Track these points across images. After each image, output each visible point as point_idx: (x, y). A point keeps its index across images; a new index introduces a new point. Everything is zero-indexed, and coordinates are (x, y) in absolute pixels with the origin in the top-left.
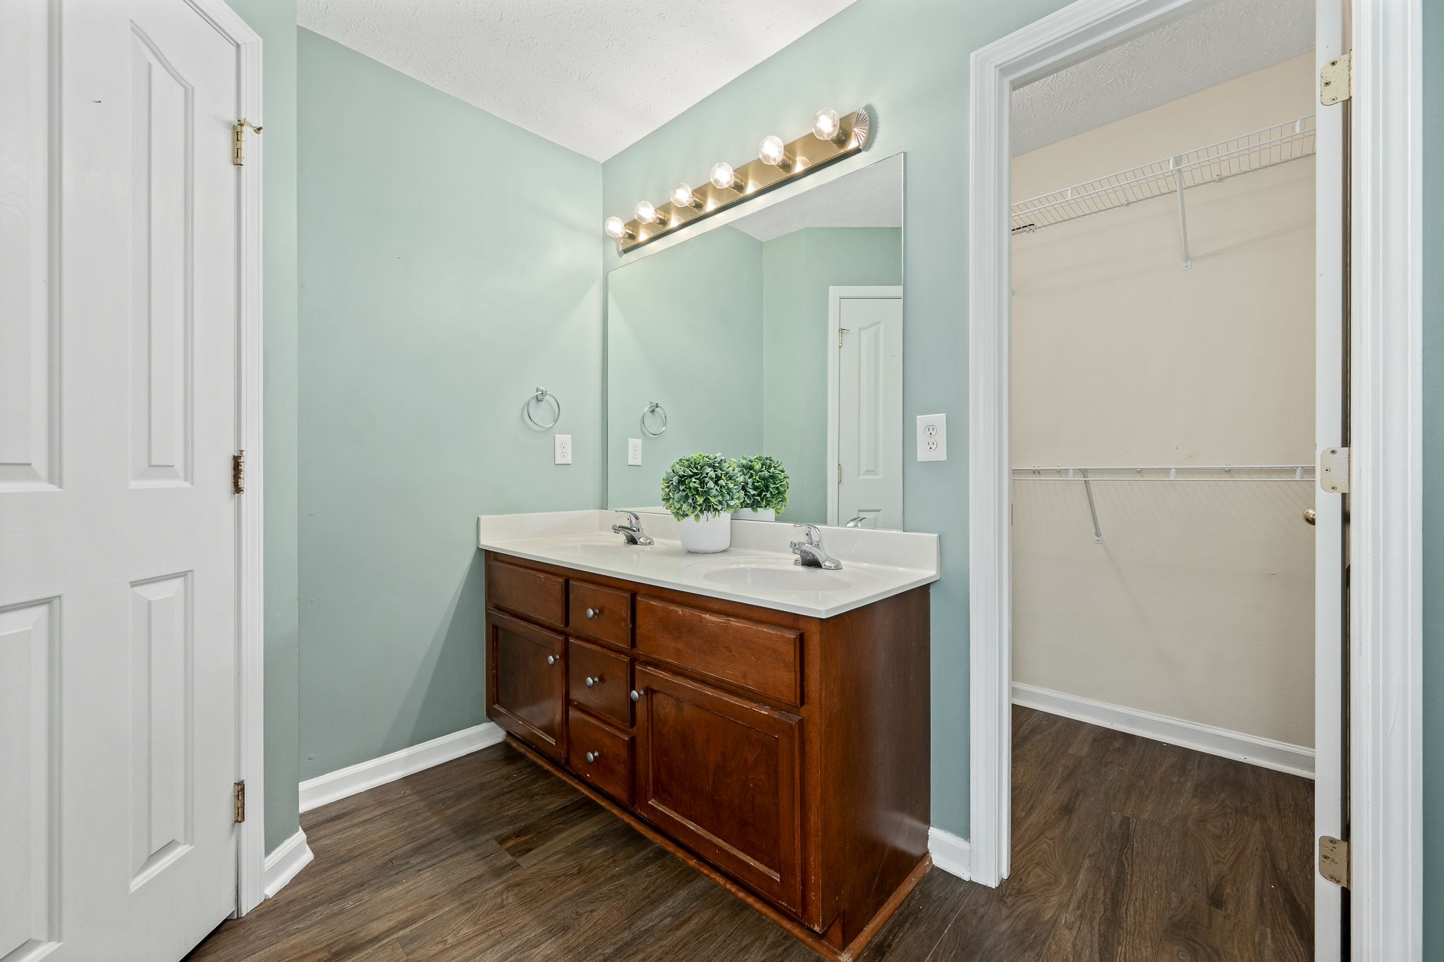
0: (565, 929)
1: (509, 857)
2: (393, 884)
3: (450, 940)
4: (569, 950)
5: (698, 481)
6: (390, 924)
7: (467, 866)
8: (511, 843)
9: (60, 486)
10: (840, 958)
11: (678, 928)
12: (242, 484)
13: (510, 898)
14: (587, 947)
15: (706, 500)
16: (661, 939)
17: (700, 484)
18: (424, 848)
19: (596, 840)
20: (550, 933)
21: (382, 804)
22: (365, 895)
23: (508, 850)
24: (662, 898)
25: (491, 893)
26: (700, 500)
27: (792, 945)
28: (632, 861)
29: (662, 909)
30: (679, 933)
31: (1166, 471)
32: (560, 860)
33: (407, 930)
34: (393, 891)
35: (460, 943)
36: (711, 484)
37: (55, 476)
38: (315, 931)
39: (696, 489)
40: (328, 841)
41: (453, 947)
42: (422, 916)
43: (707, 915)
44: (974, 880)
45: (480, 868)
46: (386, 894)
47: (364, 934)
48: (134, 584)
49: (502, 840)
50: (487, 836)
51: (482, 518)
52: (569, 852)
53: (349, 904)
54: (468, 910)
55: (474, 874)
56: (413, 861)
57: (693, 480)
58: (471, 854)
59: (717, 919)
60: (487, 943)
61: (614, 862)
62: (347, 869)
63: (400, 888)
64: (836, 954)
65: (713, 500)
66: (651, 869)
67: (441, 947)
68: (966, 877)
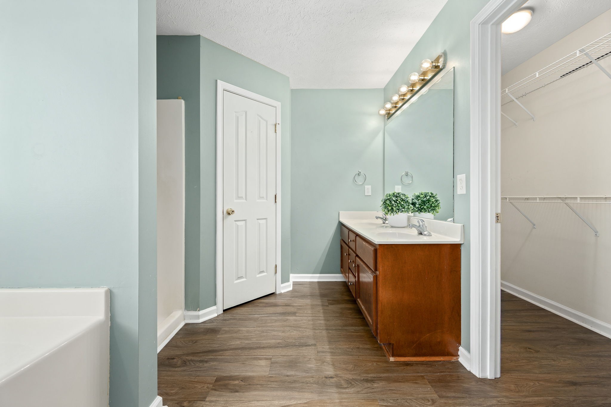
0: (328, 321)
1: (328, 304)
2: (302, 299)
3: (305, 312)
4: (326, 324)
5: (389, 201)
6: (297, 305)
7: (318, 302)
8: (330, 302)
9: (247, 201)
10: (390, 358)
11: (354, 332)
12: (277, 201)
13: (322, 311)
14: (330, 326)
15: (392, 208)
16: (348, 332)
17: (390, 203)
18: (312, 295)
19: (350, 309)
20: (325, 320)
21: (310, 285)
22: (296, 299)
23: (328, 303)
24: (355, 326)
25: (319, 308)
26: (390, 208)
27: (380, 350)
28: (355, 317)
29: (353, 328)
30: (353, 334)
31: (536, 199)
32: (338, 309)
33: (299, 307)
34: (301, 300)
35: (307, 313)
36: (393, 202)
37: (246, 199)
38: (285, 301)
39: (388, 204)
40: (296, 288)
41: (305, 313)
42: (303, 306)
43: (363, 334)
44: (472, 371)
45: (320, 303)
46: (300, 300)
47: (292, 305)
48: (258, 219)
49: (328, 300)
50: (326, 299)
51: (340, 212)
52: (341, 309)
53: (293, 299)
54: (312, 309)
55: (318, 304)
56: (308, 297)
57: (388, 201)
58: (320, 300)
59: (365, 336)
60: (311, 316)
61: (351, 315)
62: (296, 294)
63: (303, 300)
64: (390, 357)
65: (394, 208)
66: (358, 320)
67: (303, 312)
68: (468, 369)
